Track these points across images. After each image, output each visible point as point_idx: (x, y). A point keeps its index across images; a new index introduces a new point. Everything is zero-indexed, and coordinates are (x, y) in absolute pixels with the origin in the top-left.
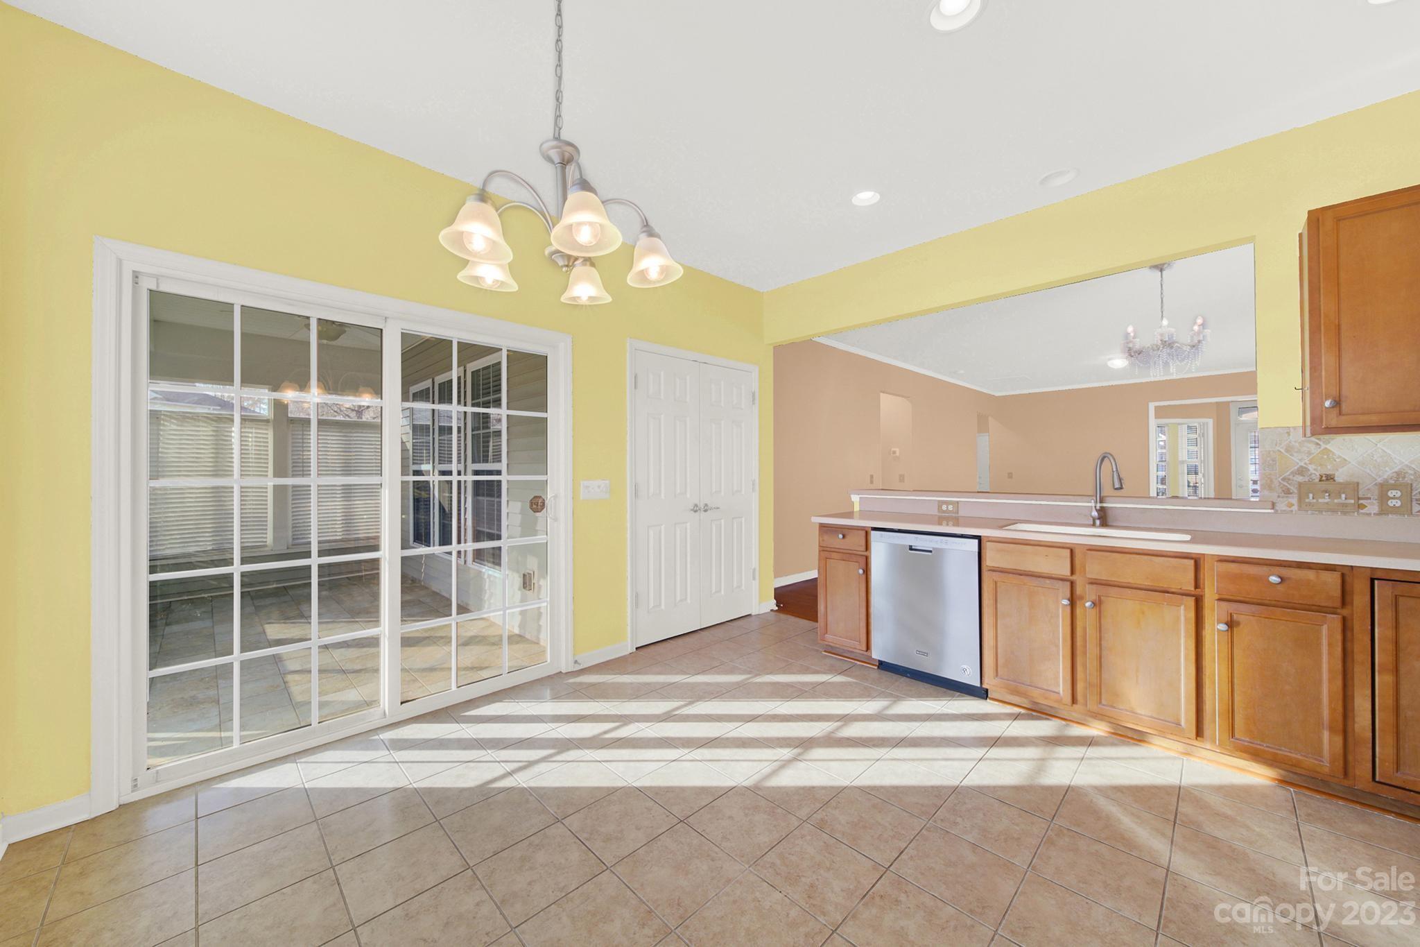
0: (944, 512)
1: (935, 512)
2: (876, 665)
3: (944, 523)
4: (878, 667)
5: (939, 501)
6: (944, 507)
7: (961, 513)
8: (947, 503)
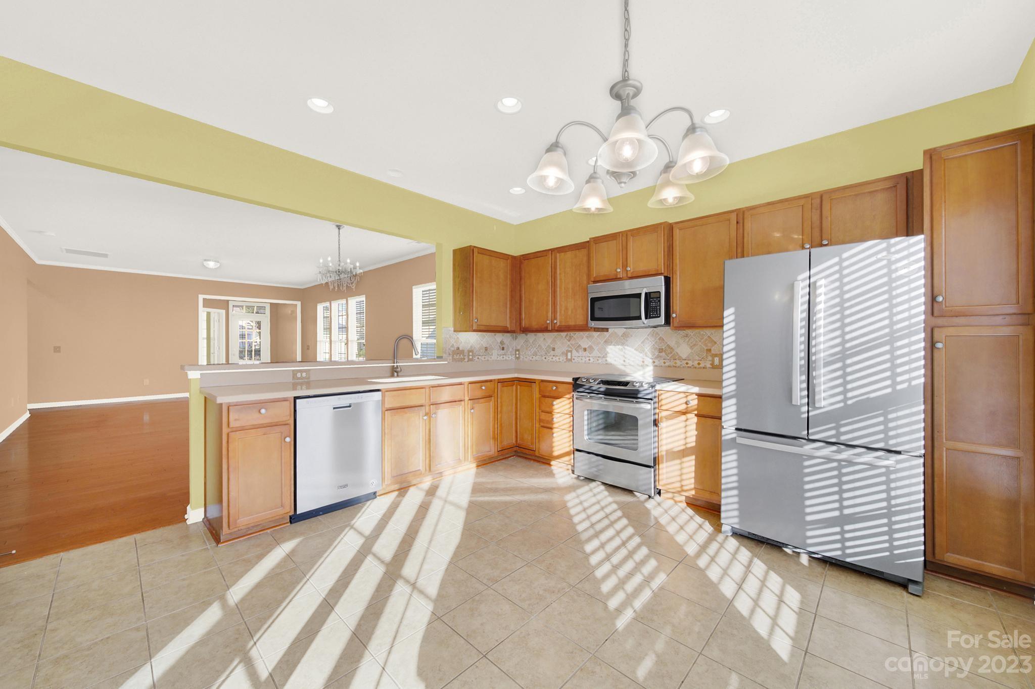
0: (299, 378)
1: (290, 379)
2: (287, 523)
3: (299, 387)
4: (291, 523)
5: (293, 370)
6: (299, 375)
7: (313, 378)
8: (301, 371)
